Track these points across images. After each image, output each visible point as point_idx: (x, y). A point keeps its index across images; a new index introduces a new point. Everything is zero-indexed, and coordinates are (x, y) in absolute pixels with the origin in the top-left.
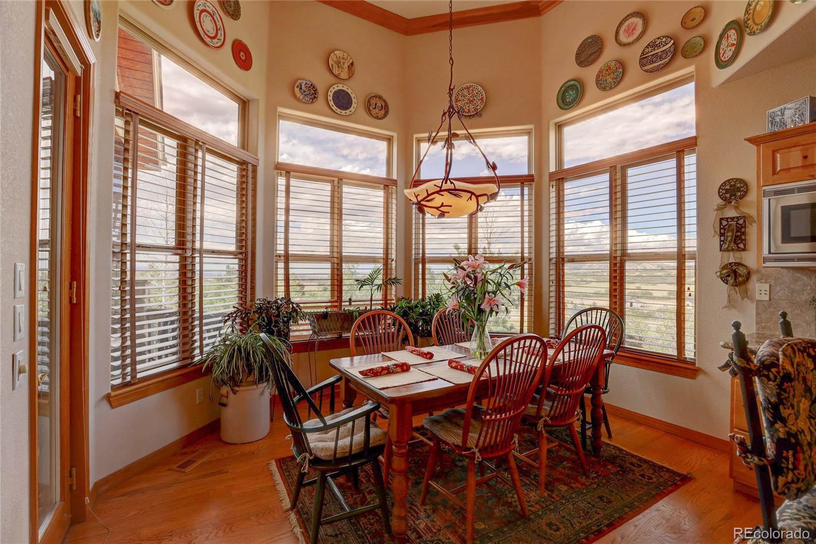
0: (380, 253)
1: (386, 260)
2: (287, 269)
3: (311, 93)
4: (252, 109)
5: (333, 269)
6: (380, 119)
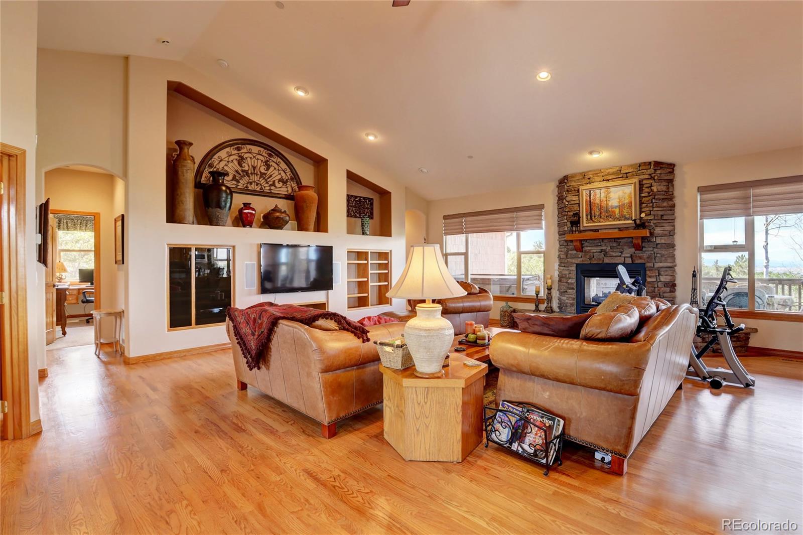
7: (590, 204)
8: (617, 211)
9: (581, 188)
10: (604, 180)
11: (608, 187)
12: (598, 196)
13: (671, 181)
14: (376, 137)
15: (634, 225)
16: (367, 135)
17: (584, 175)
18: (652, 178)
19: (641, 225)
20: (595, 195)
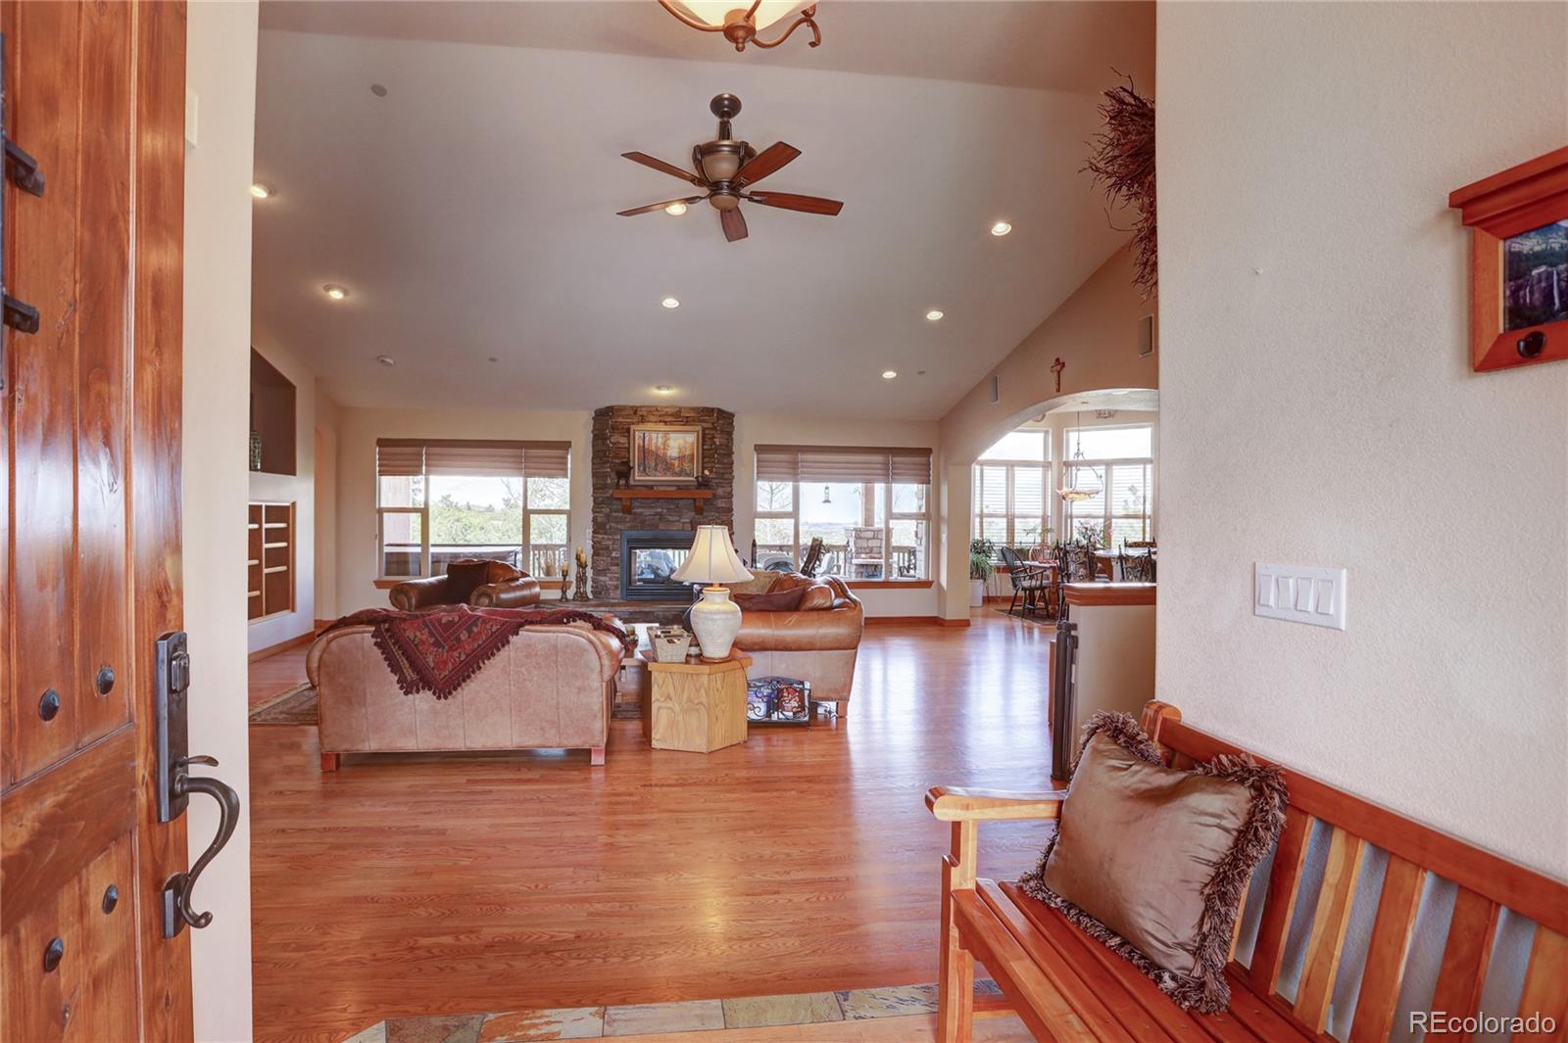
0: (1040, 512)
1: (1044, 519)
2: (981, 523)
5: (1008, 522)
7: (644, 450)
8: (676, 463)
9: (633, 427)
10: (660, 421)
11: (667, 432)
12: (654, 441)
13: (730, 434)
14: (346, 292)
15: (696, 483)
16: (328, 288)
17: (635, 410)
18: (715, 428)
19: (703, 483)
20: (650, 439)
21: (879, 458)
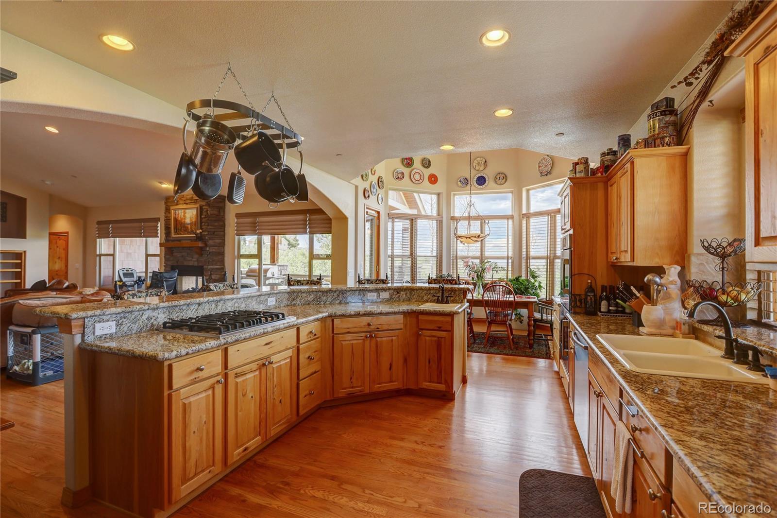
3: (466, 182)
4: (441, 196)
6: (503, 184)
7: (176, 220)
9: (171, 208)
11: (185, 209)
12: (180, 214)
15: (195, 238)
18: (208, 205)
19: (200, 238)
21: (301, 217)
